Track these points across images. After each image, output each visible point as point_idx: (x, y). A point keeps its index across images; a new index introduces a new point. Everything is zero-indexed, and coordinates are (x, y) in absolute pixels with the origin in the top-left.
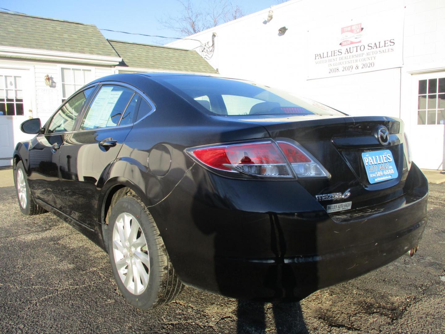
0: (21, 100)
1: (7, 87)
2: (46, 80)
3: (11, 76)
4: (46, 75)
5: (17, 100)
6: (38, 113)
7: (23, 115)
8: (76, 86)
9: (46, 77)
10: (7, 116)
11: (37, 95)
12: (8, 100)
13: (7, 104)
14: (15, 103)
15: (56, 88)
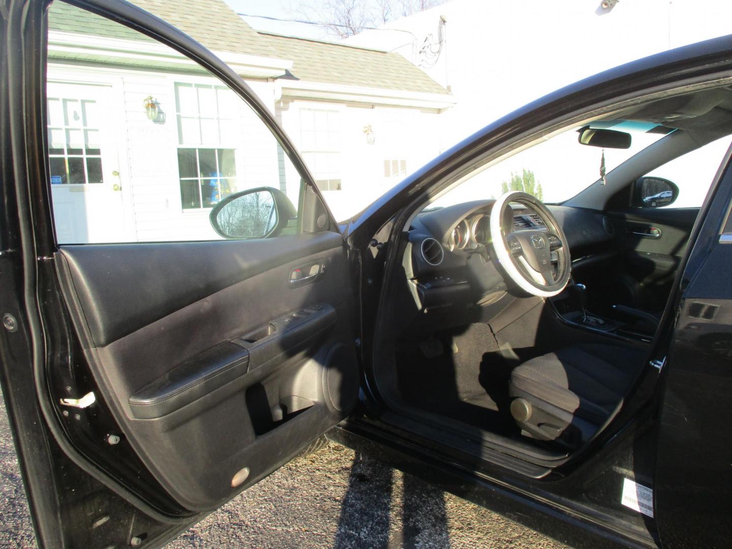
0: (97, 152)
1: (67, 123)
2: (147, 108)
3: (76, 101)
4: (146, 97)
5: (89, 151)
6: (132, 177)
7: (102, 182)
8: (201, 120)
9: (146, 102)
10: (69, 185)
11: (128, 140)
12: (71, 151)
13: (70, 159)
14: (85, 156)
15: (166, 123)
